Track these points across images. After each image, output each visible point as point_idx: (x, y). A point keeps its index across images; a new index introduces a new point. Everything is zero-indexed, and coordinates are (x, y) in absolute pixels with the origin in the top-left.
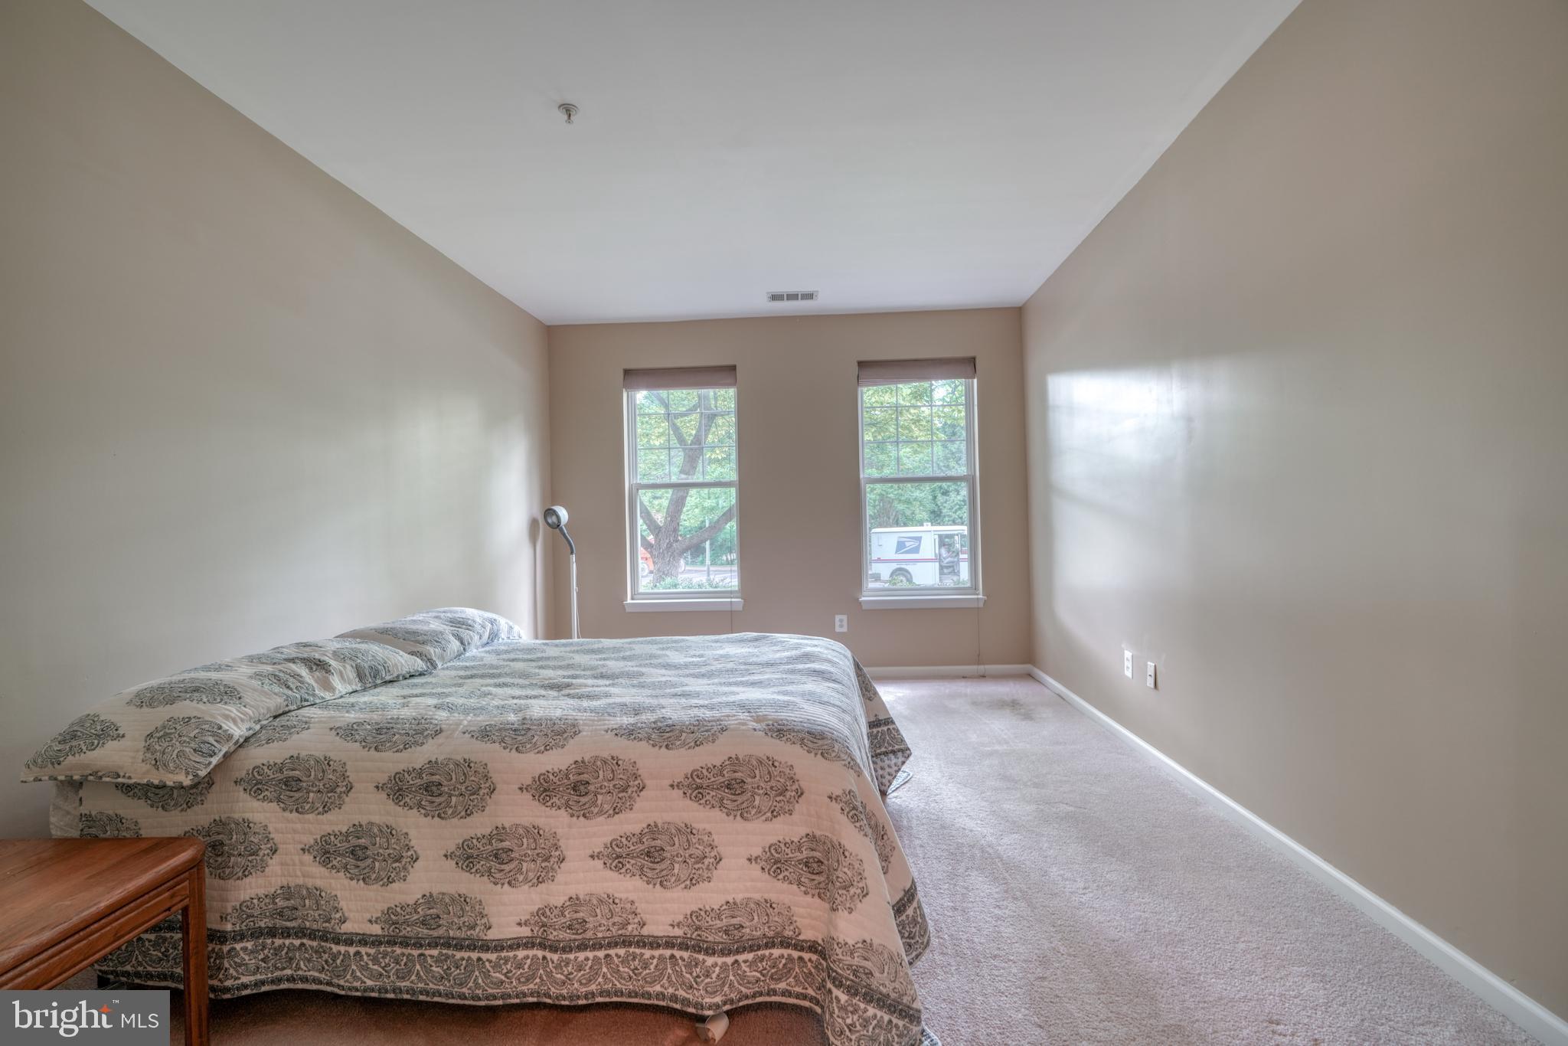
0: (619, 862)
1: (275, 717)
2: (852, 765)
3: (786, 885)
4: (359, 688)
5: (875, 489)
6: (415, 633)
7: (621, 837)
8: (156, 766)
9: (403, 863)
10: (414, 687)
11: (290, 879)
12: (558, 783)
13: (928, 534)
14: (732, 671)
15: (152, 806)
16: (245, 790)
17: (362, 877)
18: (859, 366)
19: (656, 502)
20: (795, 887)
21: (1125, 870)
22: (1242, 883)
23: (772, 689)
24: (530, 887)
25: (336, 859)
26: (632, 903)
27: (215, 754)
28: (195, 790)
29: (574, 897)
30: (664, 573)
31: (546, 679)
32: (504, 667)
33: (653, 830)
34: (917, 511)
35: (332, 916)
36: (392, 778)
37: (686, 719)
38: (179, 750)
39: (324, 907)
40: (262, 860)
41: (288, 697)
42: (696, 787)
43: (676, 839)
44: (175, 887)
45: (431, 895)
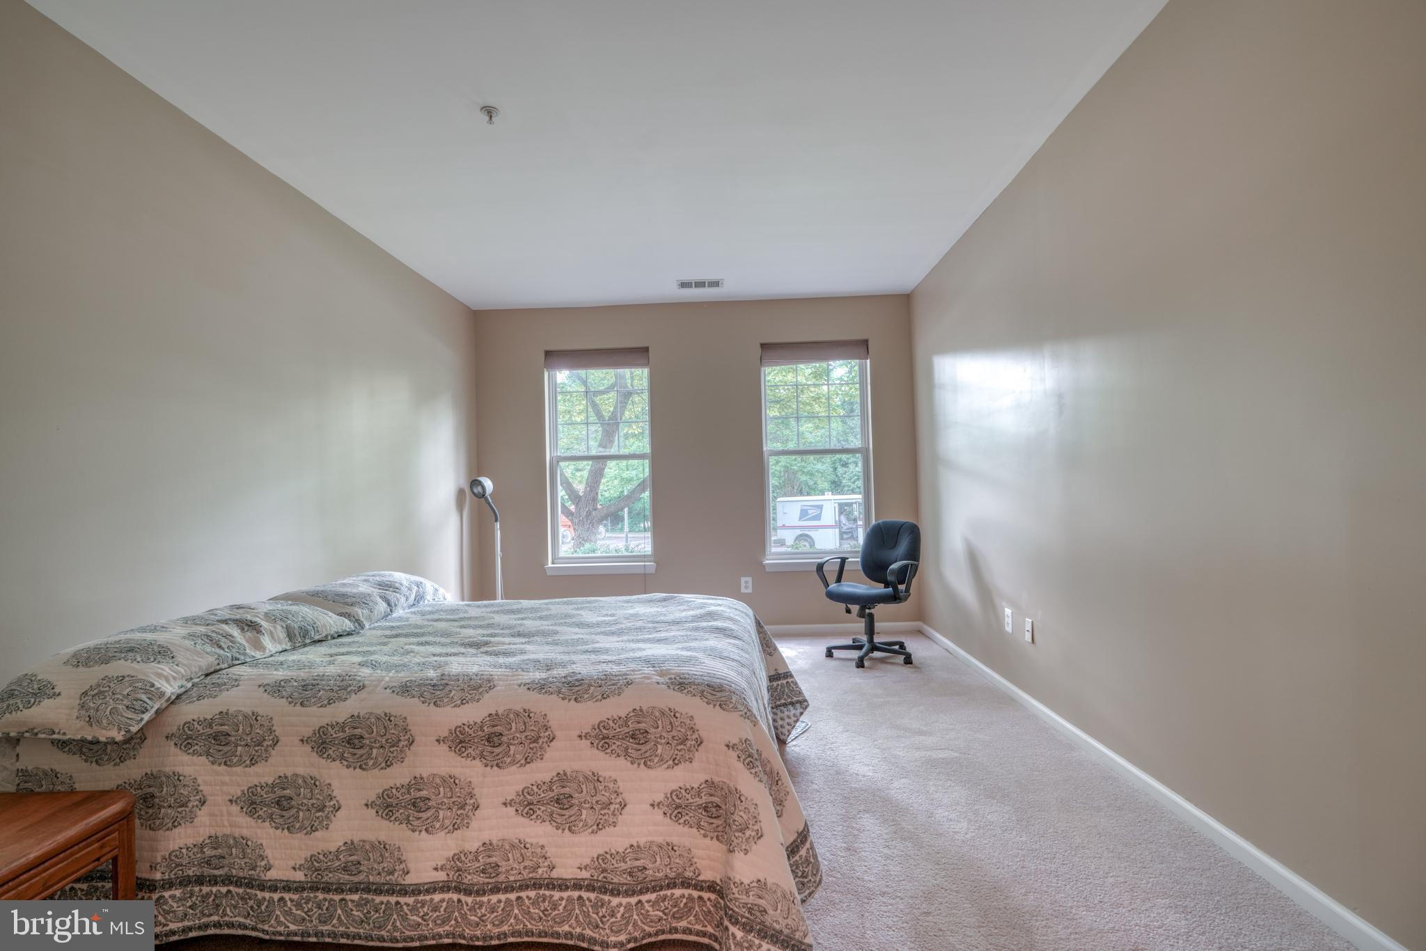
0: (530, 809)
1: (207, 675)
2: (749, 715)
3: (686, 829)
4: (288, 648)
5: (780, 462)
6: (344, 595)
7: (532, 785)
8: (90, 723)
9: (326, 812)
10: (342, 646)
11: (218, 829)
12: (473, 735)
13: (829, 503)
14: (640, 629)
15: (86, 761)
16: (176, 744)
17: (286, 826)
18: (762, 347)
19: (578, 474)
20: (694, 830)
21: (1004, 811)
22: (1111, 822)
23: (676, 646)
24: (446, 833)
25: (261, 809)
26: (542, 847)
27: (147, 710)
28: (127, 745)
29: (488, 842)
30: (583, 540)
31: (467, 638)
32: (428, 626)
33: (562, 778)
34: (819, 482)
35: (258, 864)
36: (317, 732)
37: (594, 673)
38: (112, 707)
39: (250, 856)
40: (191, 812)
41: (219, 656)
42: (602, 737)
43: (584, 787)
44: (104, 838)
45: (352, 843)
